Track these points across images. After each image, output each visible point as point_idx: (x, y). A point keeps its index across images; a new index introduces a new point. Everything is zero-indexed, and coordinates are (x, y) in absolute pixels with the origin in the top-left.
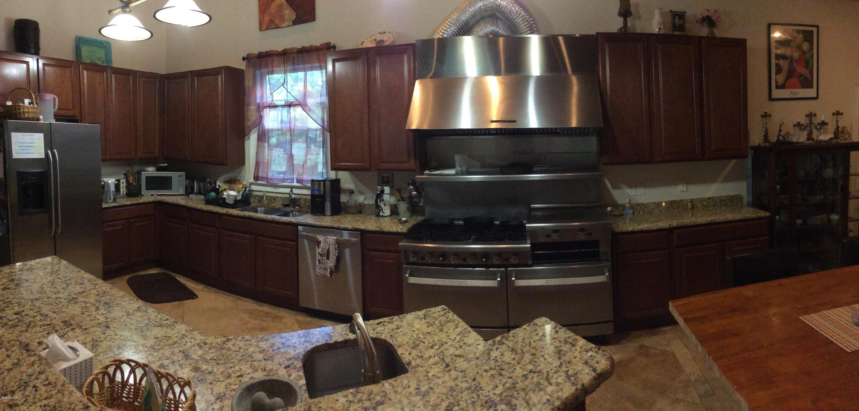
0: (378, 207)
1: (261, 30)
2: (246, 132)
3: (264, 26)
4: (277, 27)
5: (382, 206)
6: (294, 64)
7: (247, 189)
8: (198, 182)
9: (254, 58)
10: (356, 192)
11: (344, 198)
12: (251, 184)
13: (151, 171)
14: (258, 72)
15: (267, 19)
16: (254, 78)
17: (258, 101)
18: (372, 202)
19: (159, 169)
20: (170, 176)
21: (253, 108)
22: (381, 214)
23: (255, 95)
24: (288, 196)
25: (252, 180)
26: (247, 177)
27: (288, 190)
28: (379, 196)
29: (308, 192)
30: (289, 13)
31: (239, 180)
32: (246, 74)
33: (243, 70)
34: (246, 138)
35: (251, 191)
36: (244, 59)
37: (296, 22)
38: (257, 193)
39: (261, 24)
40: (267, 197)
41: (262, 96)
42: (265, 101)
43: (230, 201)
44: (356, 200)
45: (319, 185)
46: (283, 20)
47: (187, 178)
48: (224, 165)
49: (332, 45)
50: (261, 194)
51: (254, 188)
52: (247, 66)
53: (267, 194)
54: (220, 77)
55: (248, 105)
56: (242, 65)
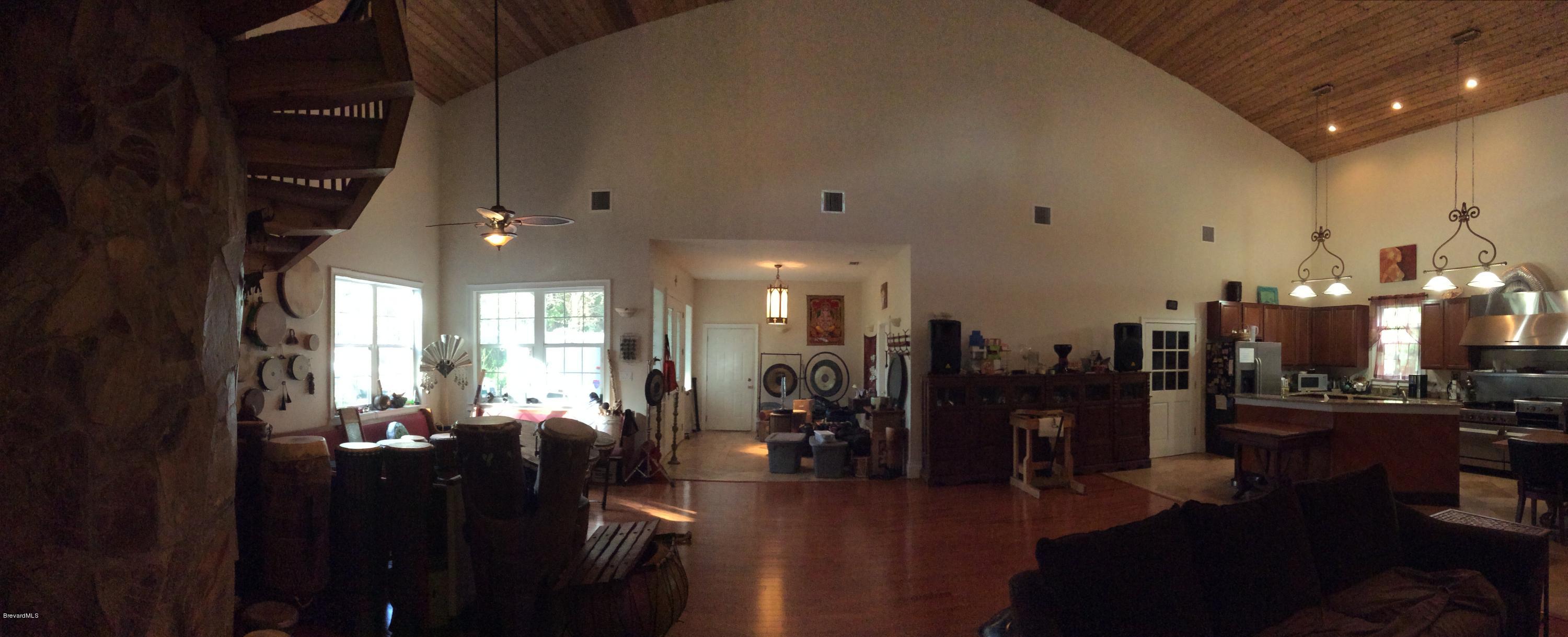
0: (1448, 393)
1: (1381, 282)
2: (1370, 346)
3: (1384, 280)
4: (1392, 281)
5: (1451, 393)
6: (1402, 304)
7: (1370, 384)
8: (1336, 381)
9: (1376, 299)
10: (1438, 385)
11: (1429, 389)
12: (1372, 380)
13: (1303, 374)
14: (1378, 308)
15: (1385, 276)
16: (1376, 312)
17: (1378, 325)
18: (1445, 390)
19: (1309, 372)
20: (1317, 377)
21: (1374, 330)
22: (1450, 398)
23: (1376, 321)
24: (1395, 388)
25: (1373, 378)
26: (1369, 375)
27: (1395, 384)
28: (1449, 386)
29: (1407, 385)
30: (1400, 274)
31: (1364, 378)
32: (1370, 309)
33: (1368, 306)
34: (1370, 349)
35: (1372, 385)
36: (1369, 299)
37: (1404, 279)
38: (1376, 387)
39: (1381, 278)
40: (1382, 389)
41: (1380, 323)
42: (1382, 325)
43: (1359, 390)
44: (1437, 389)
45: (1414, 378)
46: (1396, 277)
47: (1329, 379)
48: (1354, 366)
49: (1426, 294)
50: (1379, 387)
51: (1374, 383)
52: (1371, 304)
53: (1383, 387)
54: (1353, 311)
55: (1371, 328)
56: (1368, 303)
